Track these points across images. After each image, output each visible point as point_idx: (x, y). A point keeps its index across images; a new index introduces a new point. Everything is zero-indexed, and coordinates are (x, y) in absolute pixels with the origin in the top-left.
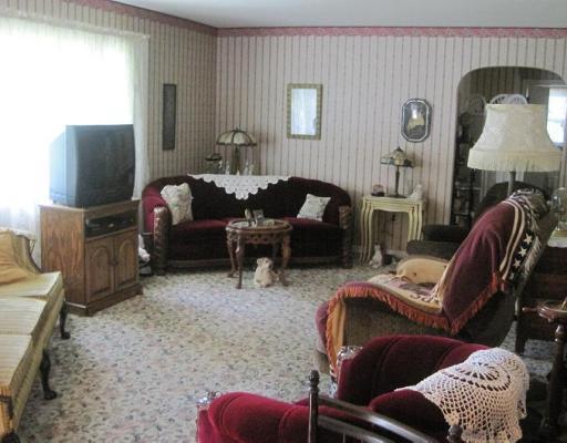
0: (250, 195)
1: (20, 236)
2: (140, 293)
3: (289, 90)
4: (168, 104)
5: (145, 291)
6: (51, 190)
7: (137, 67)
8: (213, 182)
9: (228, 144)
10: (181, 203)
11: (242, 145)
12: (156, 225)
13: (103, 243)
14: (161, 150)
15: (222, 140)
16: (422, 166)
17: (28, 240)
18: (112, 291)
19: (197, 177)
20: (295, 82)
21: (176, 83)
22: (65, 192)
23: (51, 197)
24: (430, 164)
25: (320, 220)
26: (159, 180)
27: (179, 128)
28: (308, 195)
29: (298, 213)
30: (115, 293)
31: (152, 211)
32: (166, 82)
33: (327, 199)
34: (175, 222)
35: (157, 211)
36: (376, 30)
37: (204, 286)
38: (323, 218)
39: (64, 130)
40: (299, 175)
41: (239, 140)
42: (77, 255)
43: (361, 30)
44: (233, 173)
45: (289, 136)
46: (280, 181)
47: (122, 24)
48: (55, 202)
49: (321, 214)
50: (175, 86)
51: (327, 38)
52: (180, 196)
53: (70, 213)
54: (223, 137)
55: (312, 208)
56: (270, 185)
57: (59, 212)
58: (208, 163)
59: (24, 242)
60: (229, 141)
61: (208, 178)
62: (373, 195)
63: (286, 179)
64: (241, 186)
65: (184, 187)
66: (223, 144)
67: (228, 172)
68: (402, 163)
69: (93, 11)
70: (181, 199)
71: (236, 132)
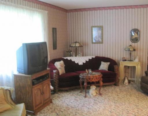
0: (83, 63)
1: (7, 90)
2: (51, 102)
3: (92, 28)
4: (54, 34)
5: (53, 101)
6: (18, 68)
7: (44, 22)
8: (71, 60)
9: (74, 47)
10: (61, 68)
11: (79, 47)
12: (54, 76)
13: (38, 87)
14: (53, 50)
15: (72, 45)
16: (137, 50)
17: (10, 91)
18: (42, 104)
19: (65, 58)
20: (93, 25)
21: (56, 27)
22: (23, 69)
23: (18, 71)
24: (140, 50)
25: (107, 70)
26: (53, 60)
27: (58, 42)
28: (102, 62)
29: (99, 68)
30: (43, 104)
31: (53, 71)
32: (53, 27)
33: (109, 63)
34: (60, 74)
35: (54, 71)
36: (120, 7)
37: (73, 97)
38: (108, 69)
39: (22, 45)
40: (99, 56)
41: (77, 45)
42: (29, 92)
43: (115, 8)
44: (76, 56)
45: (93, 43)
46: (92, 58)
47: (39, 7)
48: (19, 72)
49: (107, 68)
50: (56, 28)
51: (103, 11)
52: (61, 65)
53: (25, 77)
54: (72, 44)
55: (104, 66)
56: (89, 59)
57: (21, 76)
58: (67, 53)
59: (8, 92)
60: (74, 45)
61: (69, 58)
62: (123, 61)
63: (94, 57)
64: (80, 60)
65: (62, 62)
66: (72, 47)
67: (74, 56)
68: (133, 50)
69: (29, 3)
70: (61, 66)
71: (76, 42)
